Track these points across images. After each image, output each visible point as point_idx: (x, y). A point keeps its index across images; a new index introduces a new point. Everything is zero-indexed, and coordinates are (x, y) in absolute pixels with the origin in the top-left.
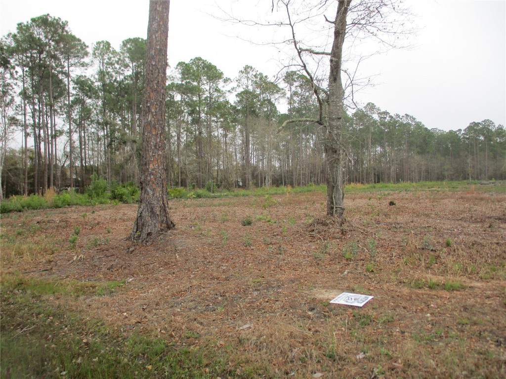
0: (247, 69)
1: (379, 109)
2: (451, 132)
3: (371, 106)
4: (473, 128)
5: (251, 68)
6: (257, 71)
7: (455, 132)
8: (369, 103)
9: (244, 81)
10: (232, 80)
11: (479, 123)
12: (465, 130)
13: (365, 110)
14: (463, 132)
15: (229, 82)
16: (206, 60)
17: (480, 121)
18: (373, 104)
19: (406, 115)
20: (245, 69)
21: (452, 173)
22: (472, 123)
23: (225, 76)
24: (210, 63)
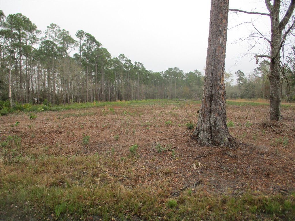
0: (52, 26)
1: (127, 58)
2: (158, 73)
3: (122, 56)
4: (169, 71)
5: (56, 25)
6: (60, 28)
7: (160, 73)
8: (121, 54)
9: (51, 33)
10: (42, 32)
11: (172, 69)
12: (165, 72)
13: (119, 58)
14: (164, 73)
15: (39, 33)
16: (25, 16)
17: (173, 68)
18: (124, 55)
19: (138, 62)
20: (51, 26)
21: (159, 95)
22: (169, 69)
23: (37, 29)
24: (28, 18)
